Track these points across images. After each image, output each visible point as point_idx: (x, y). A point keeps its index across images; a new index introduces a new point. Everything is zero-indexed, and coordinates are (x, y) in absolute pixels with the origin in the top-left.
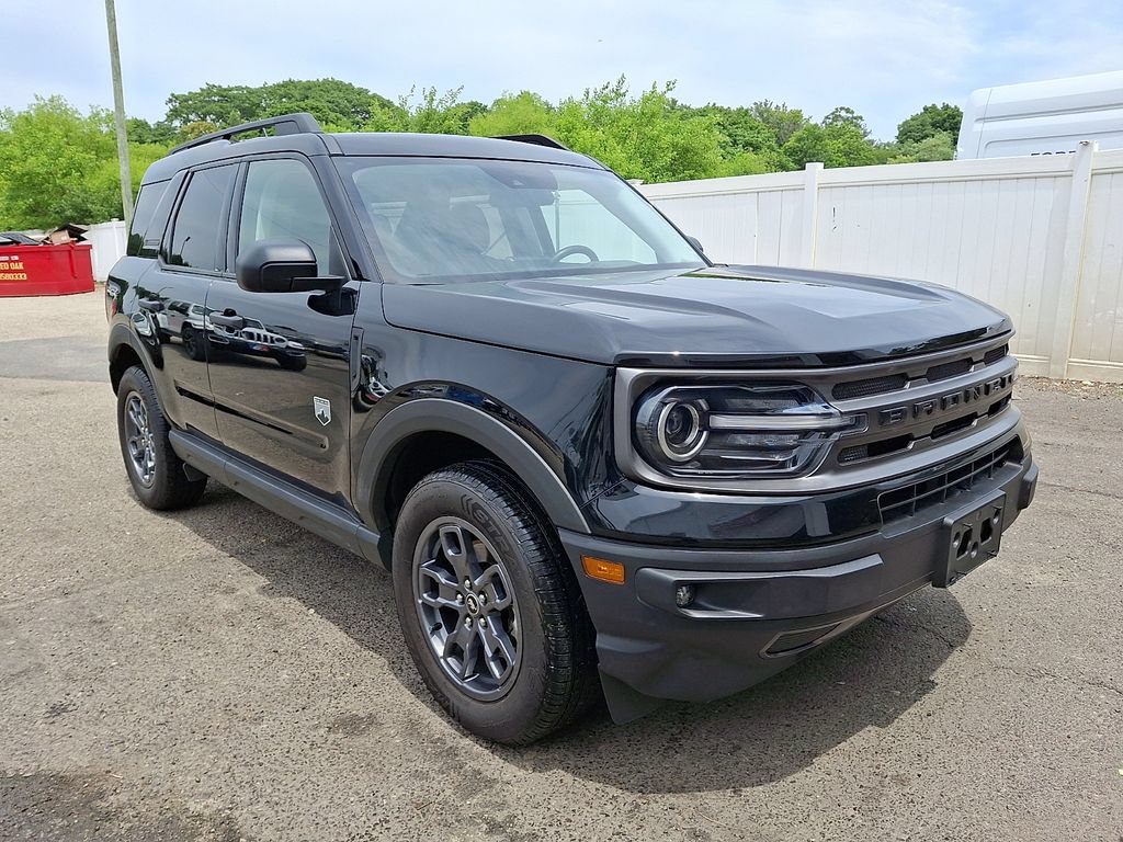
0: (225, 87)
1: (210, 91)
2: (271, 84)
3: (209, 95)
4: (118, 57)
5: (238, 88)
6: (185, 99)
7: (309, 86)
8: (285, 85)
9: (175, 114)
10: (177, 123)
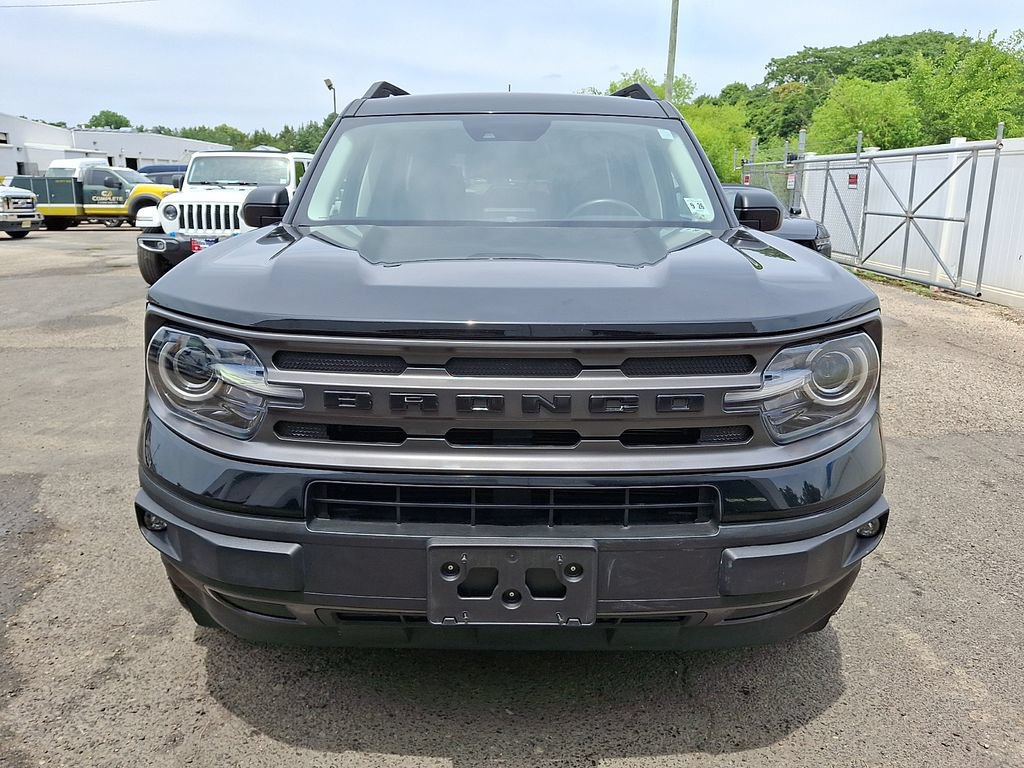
0: (820, 48)
1: (804, 55)
2: (864, 43)
3: (804, 57)
4: (676, 32)
5: (832, 49)
6: (784, 62)
7: (904, 41)
8: (881, 41)
9: (772, 76)
10: (772, 85)
